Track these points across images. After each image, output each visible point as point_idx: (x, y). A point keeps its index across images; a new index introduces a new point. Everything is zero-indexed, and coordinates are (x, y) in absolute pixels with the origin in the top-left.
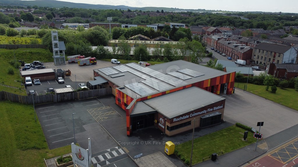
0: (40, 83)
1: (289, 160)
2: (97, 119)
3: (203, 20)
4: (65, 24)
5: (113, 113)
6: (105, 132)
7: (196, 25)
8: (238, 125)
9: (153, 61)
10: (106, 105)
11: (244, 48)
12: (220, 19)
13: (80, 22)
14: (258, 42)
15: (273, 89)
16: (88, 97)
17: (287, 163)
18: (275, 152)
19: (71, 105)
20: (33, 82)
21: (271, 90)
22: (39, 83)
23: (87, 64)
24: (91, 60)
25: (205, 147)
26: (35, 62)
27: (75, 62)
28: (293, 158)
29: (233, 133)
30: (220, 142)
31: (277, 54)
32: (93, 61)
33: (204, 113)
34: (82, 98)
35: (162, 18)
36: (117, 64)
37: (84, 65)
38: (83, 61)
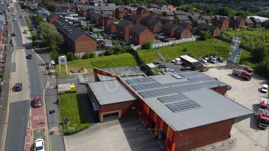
1: (33, 134)
18: (46, 133)
28: (33, 138)
32: (245, 76)
37: (235, 75)
38: (236, 71)
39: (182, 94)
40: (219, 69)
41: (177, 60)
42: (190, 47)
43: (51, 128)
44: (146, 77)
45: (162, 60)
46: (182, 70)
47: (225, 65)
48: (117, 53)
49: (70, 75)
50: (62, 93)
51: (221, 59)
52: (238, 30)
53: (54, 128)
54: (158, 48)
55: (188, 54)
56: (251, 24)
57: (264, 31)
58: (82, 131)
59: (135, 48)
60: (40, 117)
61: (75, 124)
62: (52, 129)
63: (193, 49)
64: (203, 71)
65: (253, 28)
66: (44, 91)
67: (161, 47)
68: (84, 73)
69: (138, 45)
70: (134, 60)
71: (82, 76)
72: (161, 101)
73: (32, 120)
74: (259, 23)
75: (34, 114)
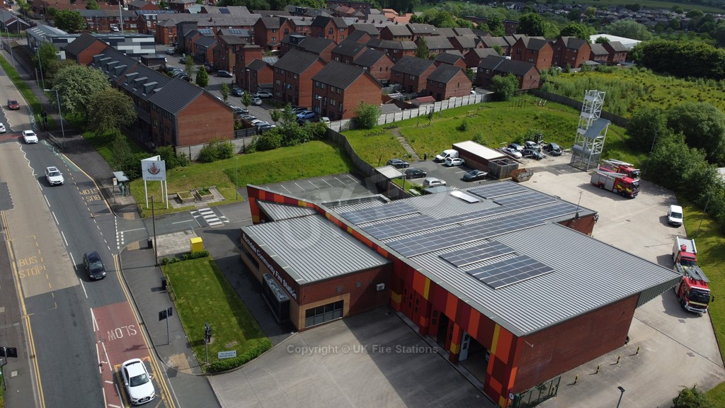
23: (606, 188)
32: (624, 187)
37: (598, 186)
38: (600, 175)
39: (497, 243)
40: (557, 174)
41: (449, 155)
42: (474, 118)
43: (168, 360)
44: (389, 203)
45: (410, 157)
46: (466, 179)
47: (569, 162)
48: (291, 143)
49: (177, 210)
50: (170, 260)
51: (556, 146)
52: (575, 71)
53: (175, 359)
54: (393, 126)
55: (472, 137)
56: (602, 55)
57: (636, 73)
58: (254, 358)
59: (335, 126)
60: (124, 331)
61: (231, 341)
62: (170, 362)
63: (481, 125)
64: (519, 180)
65: (608, 65)
66: (115, 257)
67: (399, 122)
68: (213, 201)
69: (340, 118)
70: (339, 161)
71: (209, 209)
72: (452, 264)
73: (105, 341)
74: (621, 52)
75: (107, 324)
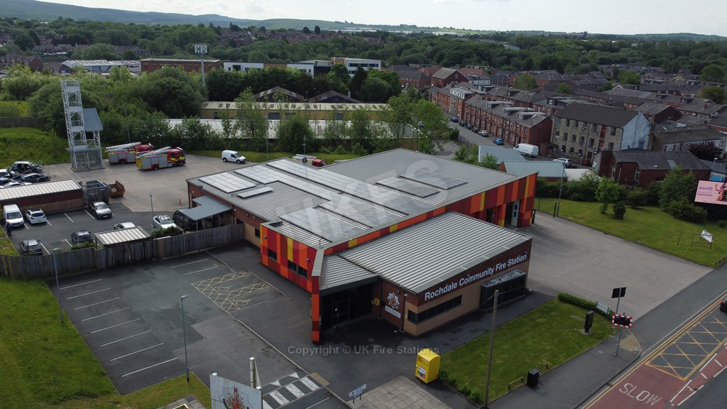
0: (45, 220)
1: (692, 372)
2: (224, 306)
3: (417, 52)
4: (70, 63)
5: (260, 287)
6: (255, 337)
7: (403, 64)
8: (565, 299)
9: (328, 153)
10: (239, 267)
11: (531, 116)
12: (456, 49)
13: (109, 58)
14: (556, 102)
15: (619, 210)
16: (187, 251)
17: (690, 378)
18: (658, 354)
19: (147, 272)
20: (25, 218)
21: (613, 213)
22: (42, 219)
23: (160, 167)
24: (170, 155)
25: (506, 356)
26: (20, 165)
27: (129, 161)
28: (699, 365)
29: (558, 318)
30: (534, 342)
31: (609, 129)
32: (177, 158)
33: (489, 275)
34: (171, 254)
35: (318, 46)
36: (236, 163)
37: (152, 169)
38: (151, 158)
60: (635, 393)
